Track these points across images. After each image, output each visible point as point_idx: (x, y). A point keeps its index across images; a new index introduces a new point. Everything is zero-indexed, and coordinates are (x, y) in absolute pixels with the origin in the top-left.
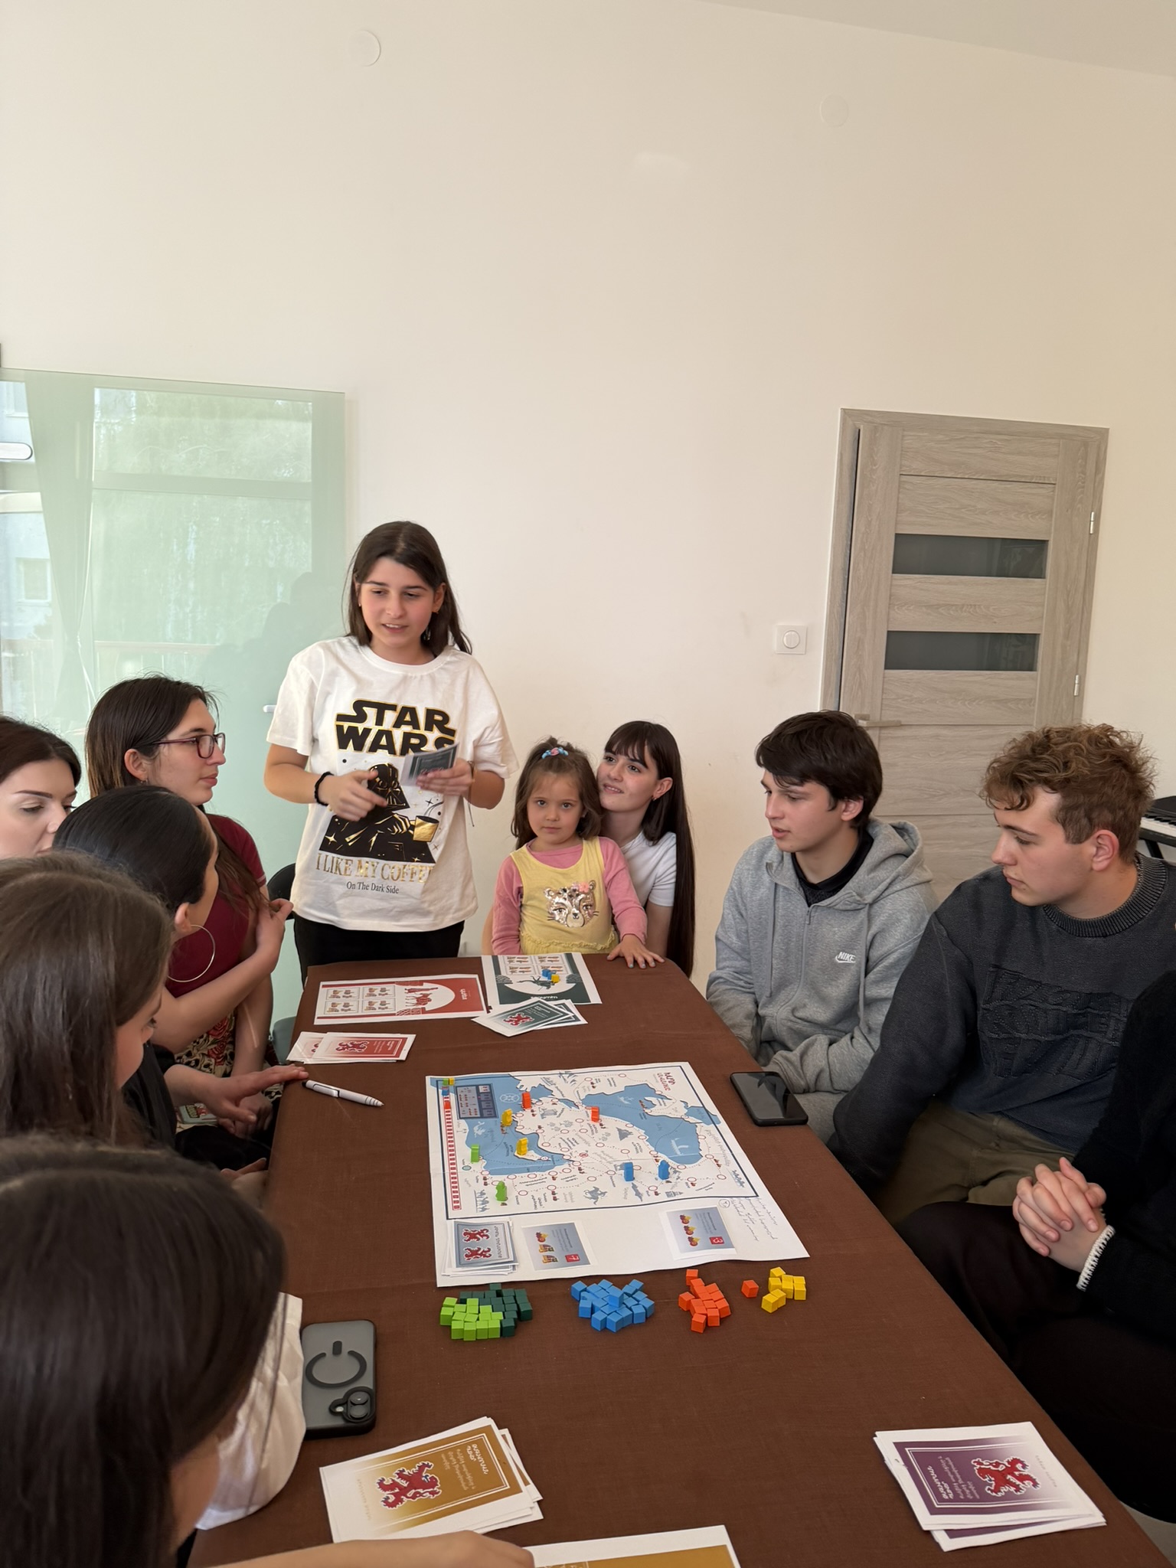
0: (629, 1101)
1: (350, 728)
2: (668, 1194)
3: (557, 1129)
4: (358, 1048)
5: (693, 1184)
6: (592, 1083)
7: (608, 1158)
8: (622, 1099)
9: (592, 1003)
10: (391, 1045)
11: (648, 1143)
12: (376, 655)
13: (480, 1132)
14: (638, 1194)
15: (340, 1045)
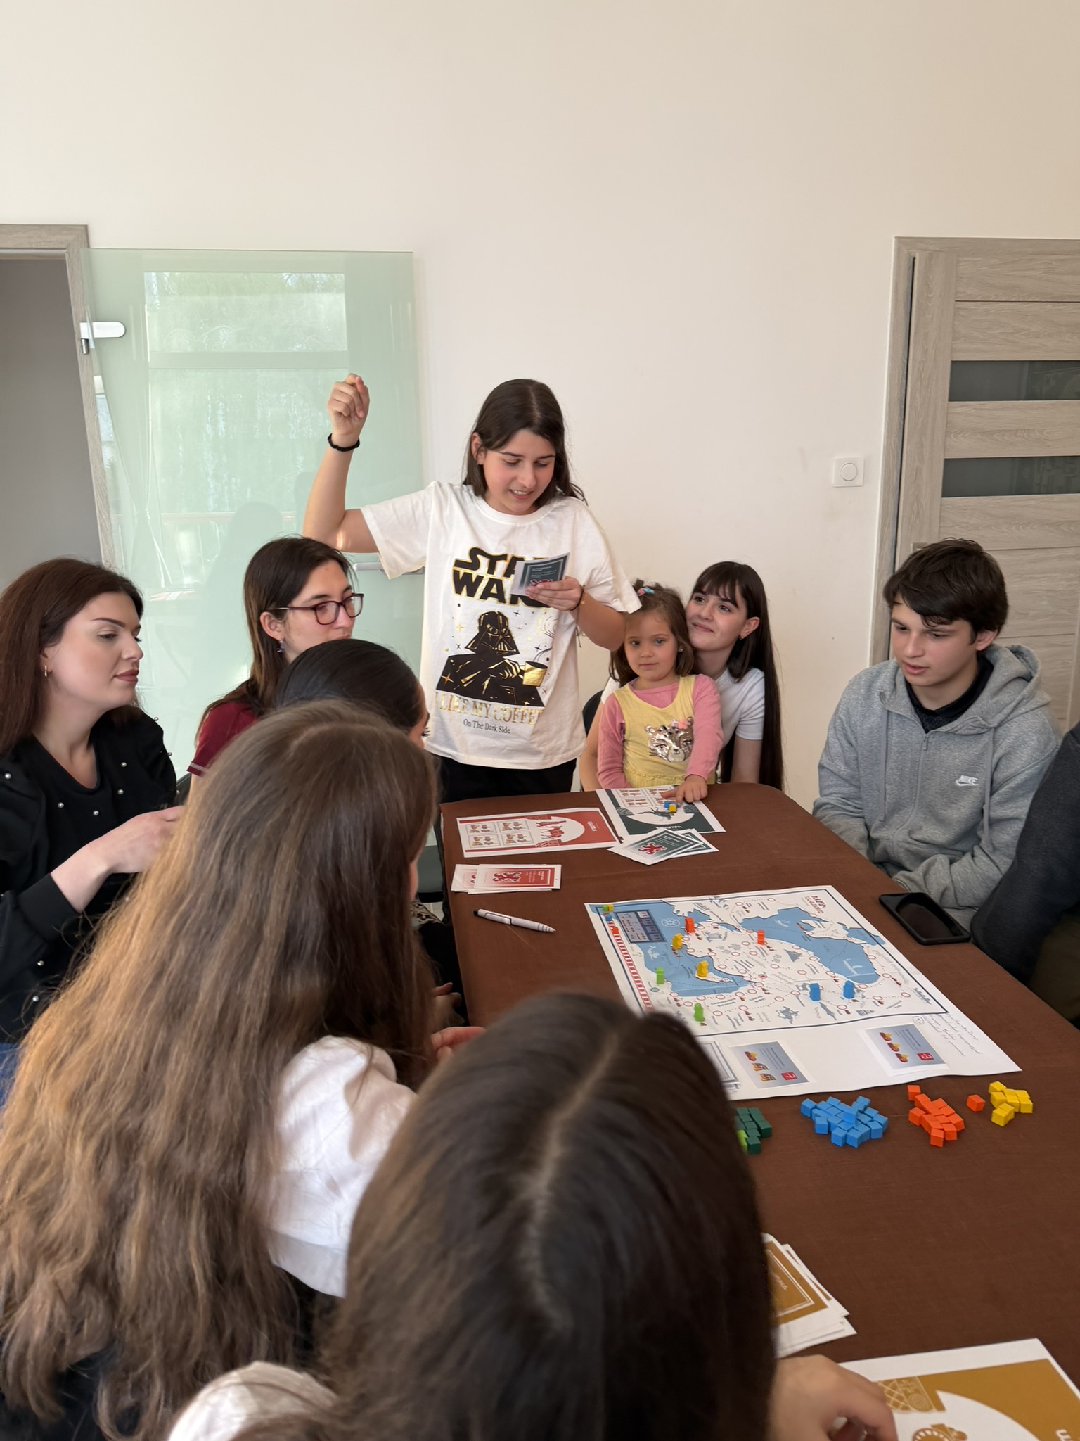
0: (786, 924)
1: (465, 573)
2: (860, 1012)
3: (728, 952)
4: (513, 878)
5: (881, 1003)
6: (744, 908)
7: (787, 979)
8: (779, 922)
9: (716, 831)
10: (543, 875)
11: (821, 964)
12: (492, 509)
13: (655, 955)
14: (829, 1013)
15: (495, 875)
